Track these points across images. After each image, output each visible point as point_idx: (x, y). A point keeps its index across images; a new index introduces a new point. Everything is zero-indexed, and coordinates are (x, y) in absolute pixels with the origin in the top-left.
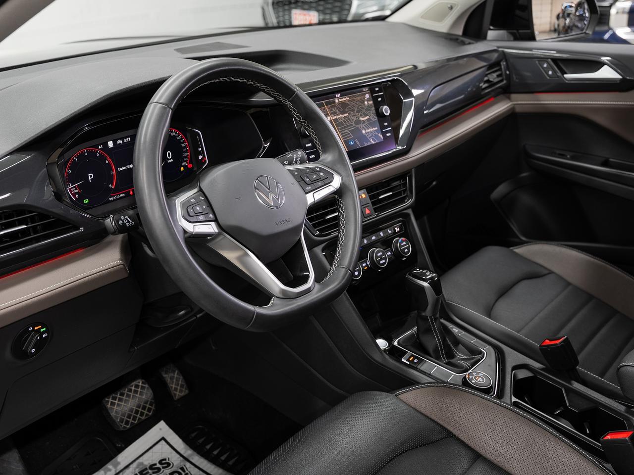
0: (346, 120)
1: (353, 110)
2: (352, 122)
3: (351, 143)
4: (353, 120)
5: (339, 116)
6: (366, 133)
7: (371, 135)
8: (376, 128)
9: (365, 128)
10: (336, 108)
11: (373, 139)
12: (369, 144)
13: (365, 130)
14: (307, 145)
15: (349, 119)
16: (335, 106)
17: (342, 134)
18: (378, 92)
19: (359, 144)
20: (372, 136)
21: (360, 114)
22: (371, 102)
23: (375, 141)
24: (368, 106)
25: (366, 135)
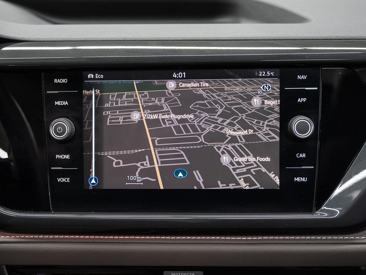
0: (185, 127)
1: (213, 111)
2: (200, 135)
3: (180, 175)
4: (203, 129)
5: (166, 117)
6: (231, 163)
7: (244, 170)
8: (268, 159)
9: (234, 152)
10: (163, 99)
11: (246, 180)
12: (231, 186)
13: (232, 156)
14: (57, 156)
15: (193, 127)
16: (164, 94)
17: (159, 152)
18: (303, 83)
19: (201, 181)
20: (248, 172)
21: (228, 121)
22: (274, 103)
23: (252, 184)
24: (261, 109)
25: (231, 168)
